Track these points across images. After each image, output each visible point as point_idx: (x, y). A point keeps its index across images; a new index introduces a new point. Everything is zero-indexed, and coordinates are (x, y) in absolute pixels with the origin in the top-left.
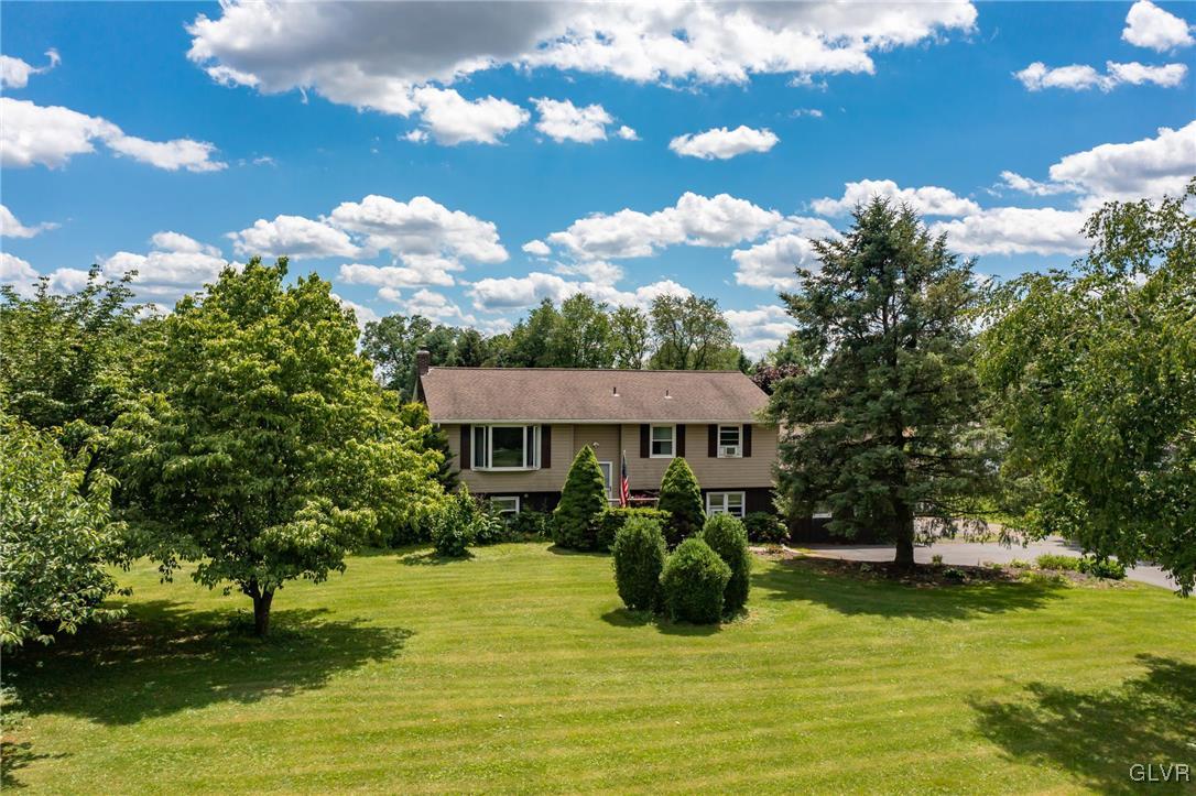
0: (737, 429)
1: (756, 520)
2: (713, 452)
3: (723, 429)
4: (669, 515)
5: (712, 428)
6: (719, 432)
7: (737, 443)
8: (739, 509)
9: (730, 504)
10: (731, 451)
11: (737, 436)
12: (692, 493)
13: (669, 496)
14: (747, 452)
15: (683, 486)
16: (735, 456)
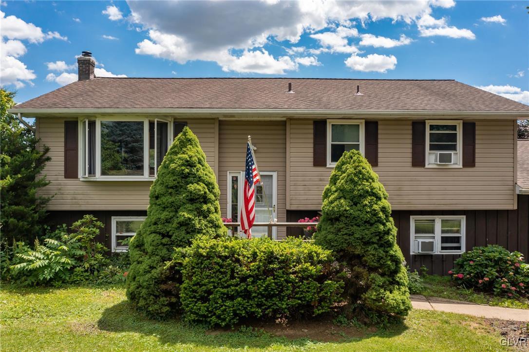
0: (454, 128)
1: (489, 259)
2: (418, 161)
3: (432, 127)
4: (324, 254)
5: (417, 126)
6: (428, 132)
7: (454, 148)
8: (457, 240)
9: (443, 232)
10: (445, 159)
11: (453, 137)
12: (374, 213)
13: (333, 218)
14: (469, 161)
15: (355, 201)
16: (452, 166)
